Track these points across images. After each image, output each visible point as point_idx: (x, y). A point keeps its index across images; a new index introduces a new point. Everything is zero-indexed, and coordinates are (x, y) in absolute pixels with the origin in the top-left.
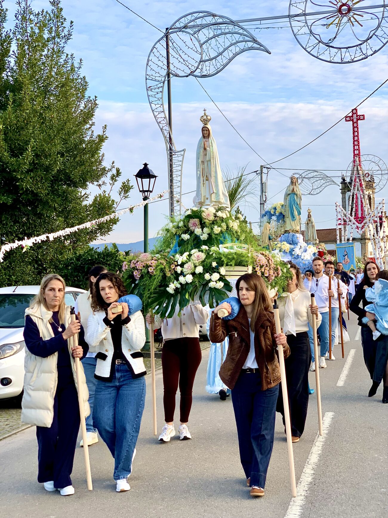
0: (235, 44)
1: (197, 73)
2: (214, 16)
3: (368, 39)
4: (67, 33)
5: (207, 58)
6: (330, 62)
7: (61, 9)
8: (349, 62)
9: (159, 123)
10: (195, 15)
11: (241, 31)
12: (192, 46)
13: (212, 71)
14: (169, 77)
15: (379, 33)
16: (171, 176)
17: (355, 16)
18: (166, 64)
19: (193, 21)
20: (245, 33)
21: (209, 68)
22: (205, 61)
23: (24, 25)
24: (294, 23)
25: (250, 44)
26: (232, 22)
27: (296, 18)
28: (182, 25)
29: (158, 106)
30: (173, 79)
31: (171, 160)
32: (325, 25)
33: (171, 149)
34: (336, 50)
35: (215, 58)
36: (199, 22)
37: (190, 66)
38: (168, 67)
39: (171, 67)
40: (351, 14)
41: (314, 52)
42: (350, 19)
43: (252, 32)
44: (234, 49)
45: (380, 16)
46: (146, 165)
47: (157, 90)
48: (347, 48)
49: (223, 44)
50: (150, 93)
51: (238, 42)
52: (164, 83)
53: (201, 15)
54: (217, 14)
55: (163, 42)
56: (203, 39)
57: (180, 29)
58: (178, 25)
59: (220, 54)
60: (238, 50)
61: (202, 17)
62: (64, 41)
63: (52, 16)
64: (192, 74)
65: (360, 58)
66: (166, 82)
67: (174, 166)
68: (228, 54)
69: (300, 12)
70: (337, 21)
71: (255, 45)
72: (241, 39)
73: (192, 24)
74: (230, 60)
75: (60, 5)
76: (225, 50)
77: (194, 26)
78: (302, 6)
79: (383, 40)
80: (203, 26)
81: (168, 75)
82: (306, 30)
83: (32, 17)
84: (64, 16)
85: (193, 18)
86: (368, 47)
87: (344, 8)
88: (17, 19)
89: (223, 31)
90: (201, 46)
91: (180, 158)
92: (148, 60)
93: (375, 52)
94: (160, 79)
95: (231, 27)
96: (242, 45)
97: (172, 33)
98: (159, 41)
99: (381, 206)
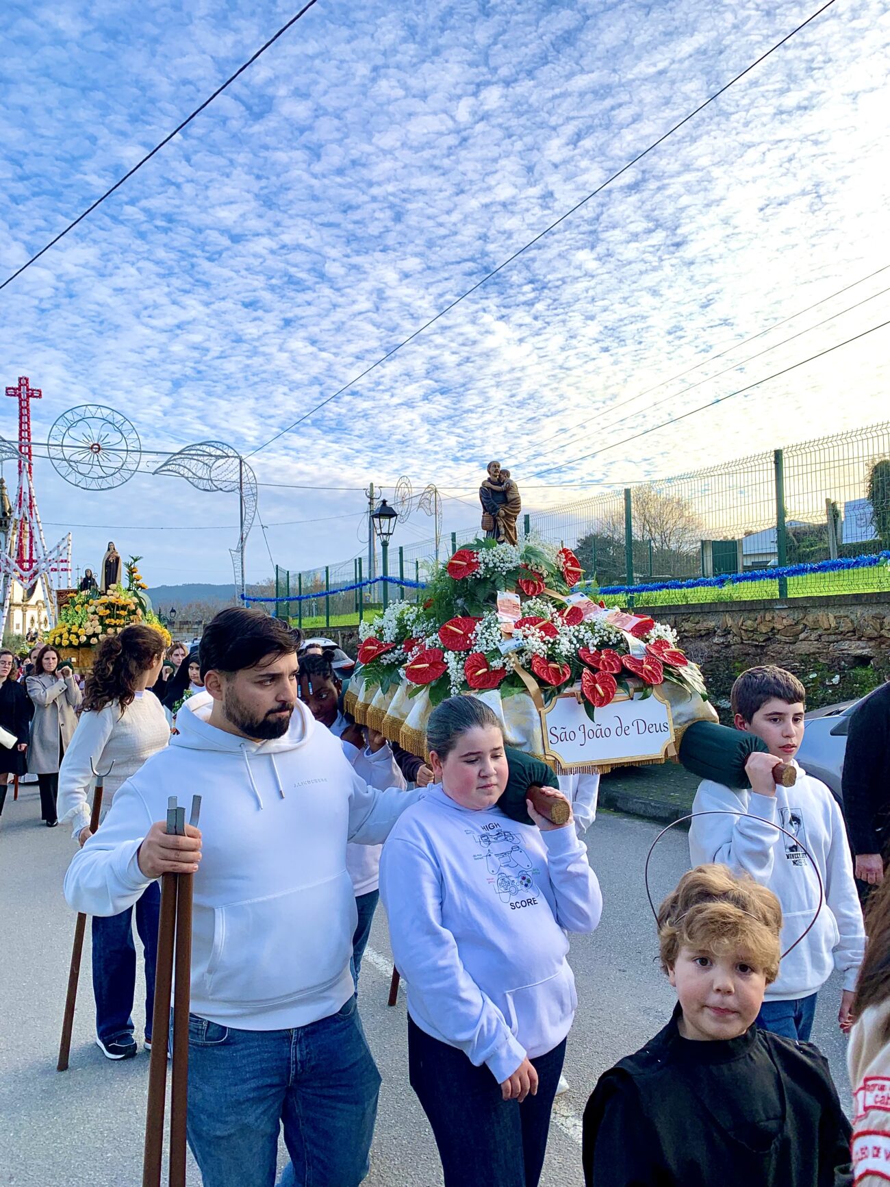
99: (65, 544)
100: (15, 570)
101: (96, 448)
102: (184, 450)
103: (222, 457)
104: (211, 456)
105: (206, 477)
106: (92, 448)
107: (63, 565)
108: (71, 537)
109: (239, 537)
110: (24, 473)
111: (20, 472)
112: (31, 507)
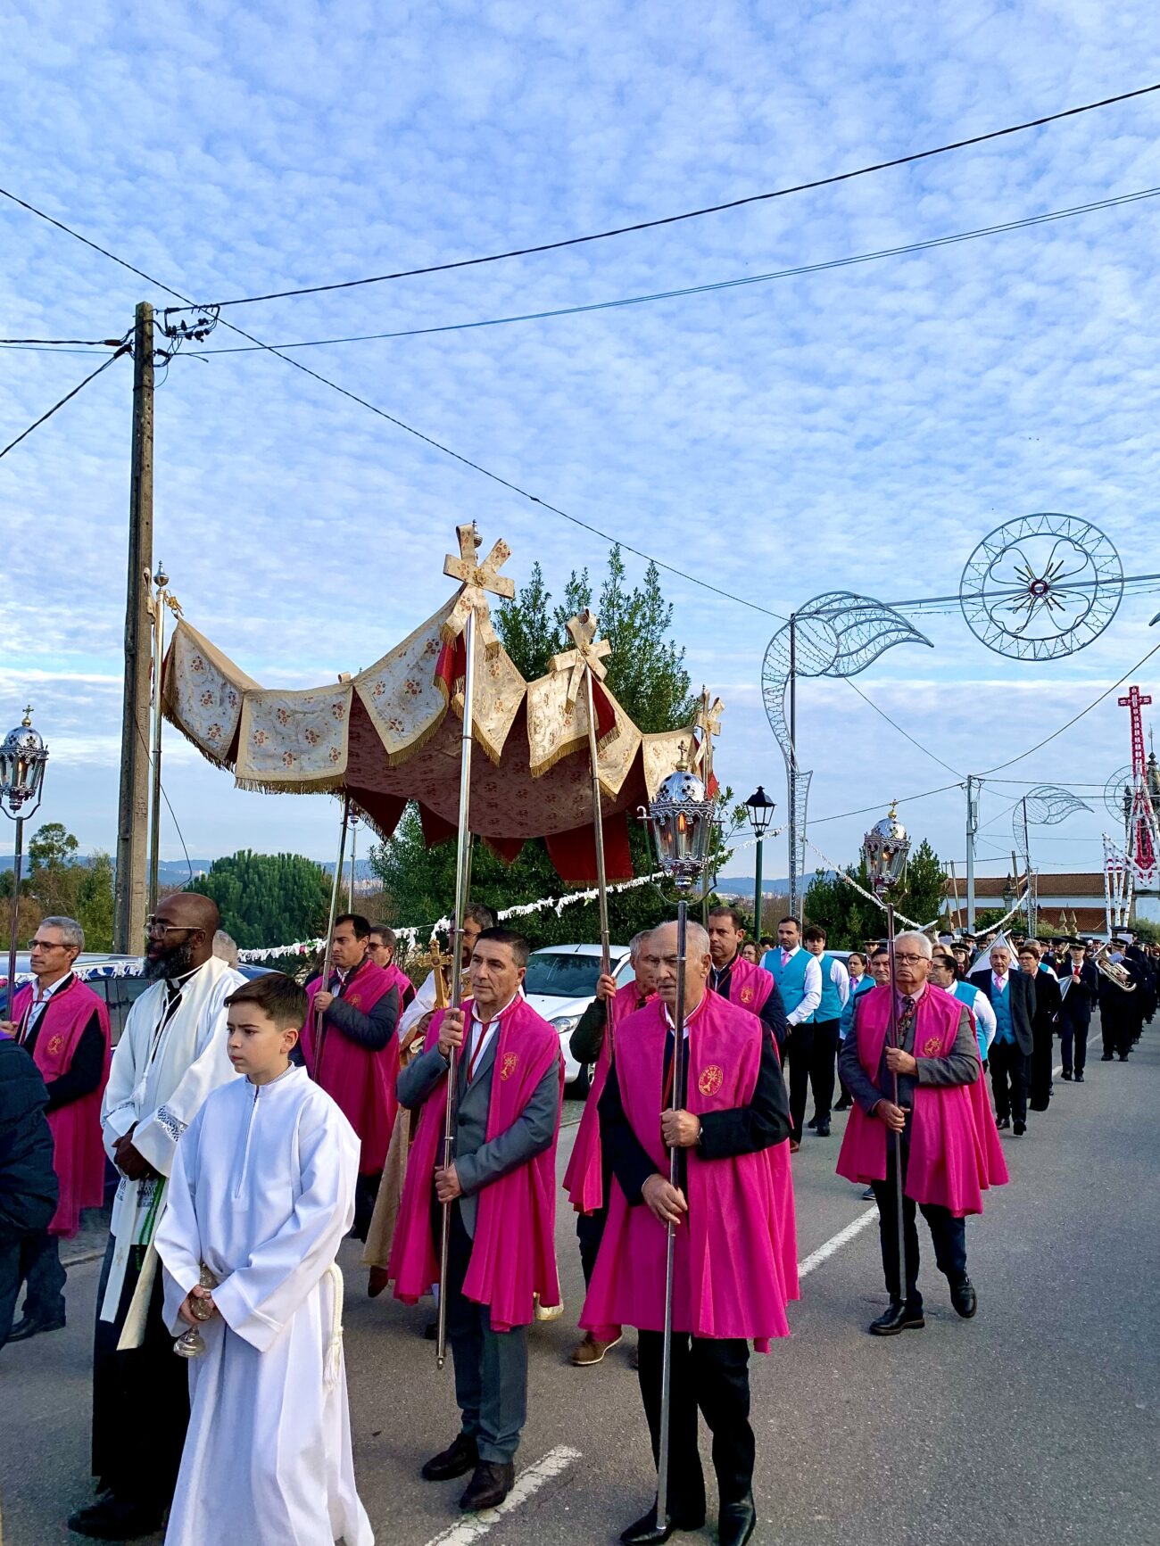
0: (884, 634)
1: (832, 671)
2: (856, 597)
3: (1073, 628)
4: (664, 619)
5: (845, 652)
6: (1018, 658)
7: (659, 589)
8: (1045, 659)
9: (777, 736)
10: (831, 597)
11: (893, 617)
12: (825, 636)
13: (852, 668)
14: (793, 676)
15: (1089, 619)
16: (793, 806)
17: (1054, 597)
18: (789, 658)
19: (829, 604)
20: (898, 619)
21: (847, 665)
22: (842, 656)
23: (611, 612)
24: (966, 607)
25: (905, 634)
26: (881, 606)
27: (970, 600)
28: (813, 610)
29: (776, 713)
30: (798, 679)
31: (793, 785)
32: (1010, 609)
33: (792, 771)
34: (1027, 643)
35: (857, 652)
36: (835, 605)
37: (822, 662)
38: (793, 663)
39: (796, 662)
40: (1049, 594)
41: (996, 645)
42: (1047, 600)
43: (907, 618)
44: (882, 641)
45: (1091, 596)
46: (760, 789)
47: (776, 693)
48: (1043, 640)
49: (867, 634)
50: (767, 697)
51: (888, 632)
52: (786, 684)
53: (839, 596)
54: (861, 595)
55: (787, 632)
56: (840, 627)
57: (810, 615)
58: (807, 610)
59: (864, 647)
60: (888, 642)
61: (841, 599)
62: (660, 628)
63: (646, 597)
64: (824, 672)
65: (1063, 653)
66: (789, 684)
67: (796, 793)
68: (873, 648)
69: (975, 591)
70: (1028, 603)
71: (912, 636)
72: (893, 627)
73: (826, 608)
74: (877, 655)
75: (658, 584)
76: (870, 642)
77: (829, 611)
78: (979, 583)
79: (1094, 628)
80: (842, 611)
81: (792, 673)
82: (984, 615)
83: (621, 601)
84: (663, 598)
85: (828, 600)
86: (1074, 639)
87: (1037, 586)
88: (602, 604)
89: (868, 617)
90: (838, 636)
91: (806, 783)
92: (766, 655)
93: (1084, 645)
94: (780, 678)
95: (879, 612)
96: (893, 636)
97: (799, 620)
98: (781, 631)
100: (1135, 869)
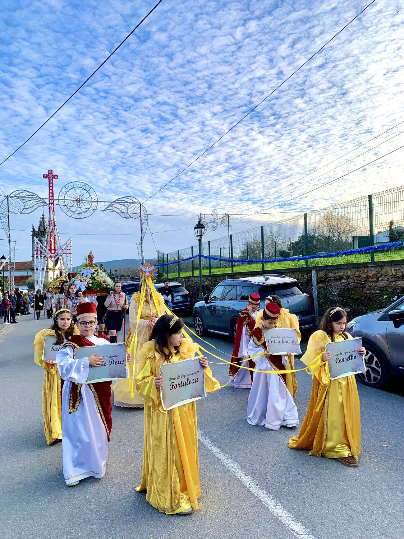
99: (69, 242)
100: (48, 254)
101: (79, 201)
102: (116, 200)
103: (132, 203)
104: (128, 203)
105: (126, 212)
106: (77, 200)
107: (68, 251)
108: (71, 239)
109: (140, 238)
110: (51, 212)
111: (50, 211)
112: (54, 226)
